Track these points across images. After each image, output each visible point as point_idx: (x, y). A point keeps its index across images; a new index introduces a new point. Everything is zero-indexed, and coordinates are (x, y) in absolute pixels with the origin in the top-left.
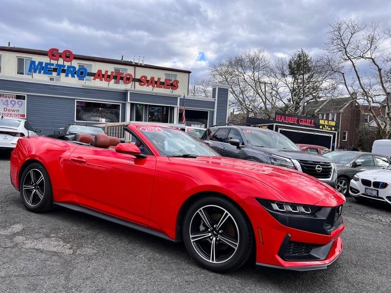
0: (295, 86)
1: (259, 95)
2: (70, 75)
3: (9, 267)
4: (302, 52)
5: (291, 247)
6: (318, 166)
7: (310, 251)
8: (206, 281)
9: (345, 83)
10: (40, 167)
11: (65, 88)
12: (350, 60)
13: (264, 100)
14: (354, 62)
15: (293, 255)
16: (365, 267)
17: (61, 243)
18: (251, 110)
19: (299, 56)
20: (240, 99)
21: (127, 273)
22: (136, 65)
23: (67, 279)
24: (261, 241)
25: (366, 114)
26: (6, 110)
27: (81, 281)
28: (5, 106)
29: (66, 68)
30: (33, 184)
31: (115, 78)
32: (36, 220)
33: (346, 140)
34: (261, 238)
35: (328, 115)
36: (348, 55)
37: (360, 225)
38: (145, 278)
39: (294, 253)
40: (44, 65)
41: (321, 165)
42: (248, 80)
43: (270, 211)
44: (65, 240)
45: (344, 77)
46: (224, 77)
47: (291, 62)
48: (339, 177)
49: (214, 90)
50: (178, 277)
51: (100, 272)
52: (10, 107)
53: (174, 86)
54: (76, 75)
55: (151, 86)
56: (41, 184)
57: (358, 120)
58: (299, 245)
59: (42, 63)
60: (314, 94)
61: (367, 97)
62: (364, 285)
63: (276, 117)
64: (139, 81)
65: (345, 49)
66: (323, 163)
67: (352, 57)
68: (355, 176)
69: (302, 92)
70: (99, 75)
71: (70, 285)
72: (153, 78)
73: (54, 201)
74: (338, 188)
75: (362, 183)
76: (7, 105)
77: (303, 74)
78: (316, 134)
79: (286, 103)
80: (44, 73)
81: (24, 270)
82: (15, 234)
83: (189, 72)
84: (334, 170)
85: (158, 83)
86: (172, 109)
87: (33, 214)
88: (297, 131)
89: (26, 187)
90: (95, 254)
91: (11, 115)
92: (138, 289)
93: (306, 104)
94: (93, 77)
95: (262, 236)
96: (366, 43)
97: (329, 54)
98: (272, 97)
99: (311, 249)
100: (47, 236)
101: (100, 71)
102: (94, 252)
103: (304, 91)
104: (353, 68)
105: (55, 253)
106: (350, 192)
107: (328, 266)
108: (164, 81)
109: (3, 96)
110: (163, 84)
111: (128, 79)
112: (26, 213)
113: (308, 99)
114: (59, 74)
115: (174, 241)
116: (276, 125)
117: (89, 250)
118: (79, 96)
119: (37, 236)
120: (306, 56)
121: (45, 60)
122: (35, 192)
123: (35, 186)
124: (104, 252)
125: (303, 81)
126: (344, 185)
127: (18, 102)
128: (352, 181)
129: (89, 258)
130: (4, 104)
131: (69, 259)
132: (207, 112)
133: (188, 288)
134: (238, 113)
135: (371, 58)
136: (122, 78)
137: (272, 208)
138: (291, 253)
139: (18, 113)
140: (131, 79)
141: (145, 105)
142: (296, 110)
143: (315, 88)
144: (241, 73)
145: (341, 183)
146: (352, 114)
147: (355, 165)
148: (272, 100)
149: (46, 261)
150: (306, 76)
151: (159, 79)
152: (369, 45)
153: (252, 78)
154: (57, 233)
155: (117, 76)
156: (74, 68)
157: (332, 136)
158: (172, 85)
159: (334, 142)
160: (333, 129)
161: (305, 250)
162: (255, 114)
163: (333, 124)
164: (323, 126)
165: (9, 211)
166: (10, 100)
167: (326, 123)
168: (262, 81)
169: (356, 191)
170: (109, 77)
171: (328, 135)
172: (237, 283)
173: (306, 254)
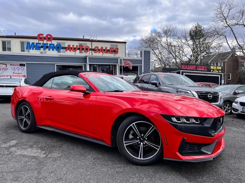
0: (194, 47)
1: (171, 54)
2: (51, 49)
3: (3, 167)
4: (198, 24)
5: (187, 146)
6: (209, 94)
7: (200, 149)
8: (130, 171)
9: (227, 42)
10: (28, 104)
11: (48, 58)
12: (230, 27)
13: (175, 57)
14: (232, 28)
15: (189, 151)
16: (241, 158)
17: (39, 151)
18: (166, 64)
19: (196, 27)
20: (159, 57)
21: (78, 168)
22: (92, 41)
23: (39, 173)
24: (166, 143)
25: (243, 61)
26: (14, 73)
27: (48, 174)
28: (14, 71)
29: (48, 45)
30: (24, 115)
31: (79, 49)
32: (26, 137)
33: (230, 79)
34: (166, 141)
35: (217, 64)
36: (228, 24)
37: (239, 132)
38: (90, 171)
39: (189, 150)
40: (35, 45)
41: (211, 94)
42: (164, 45)
43: (171, 123)
44: (42, 149)
45: (226, 38)
46: (148, 44)
47: (190, 32)
48: (224, 102)
49: (141, 52)
50: (111, 169)
51: (61, 168)
52: (16, 71)
53: (115, 51)
54: (55, 49)
55: (101, 53)
56: (29, 115)
57: (238, 66)
58: (192, 145)
59: (34, 43)
60: (207, 51)
61: (242, 50)
62: (240, 170)
63: (181, 66)
64: (94, 50)
65: (226, 20)
66: (213, 93)
67: (230, 25)
68: (235, 100)
69: (199, 50)
70: (69, 48)
71: (40, 176)
72: (102, 48)
73: (37, 125)
74: (225, 109)
75: (240, 104)
76: (15, 70)
77: (199, 39)
78: (209, 75)
79: (189, 58)
80: (35, 49)
81: (13, 168)
82: (11, 147)
83: (125, 43)
84: (221, 97)
85: (106, 51)
86: (115, 66)
87: (24, 134)
88: (196, 74)
89: (20, 117)
90: (60, 157)
91: (17, 76)
92: (84, 178)
93: (202, 58)
94: (65, 50)
95: (167, 141)
96: (239, 15)
97: (215, 24)
98: (180, 54)
99: (202, 147)
100: (31, 147)
101: (69, 46)
102: (59, 155)
103: (200, 49)
104: (232, 32)
105: (34, 157)
106: (233, 111)
107: (213, 158)
108: (109, 49)
109: (12, 65)
110: (109, 51)
111: (87, 49)
112: (20, 133)
113: (203, 54)
114: (44, 50)
115: (110, 146)
116: (182, 72)
117: (56, 155)
118: (57, 62)
119: (24, 147)
120: (200, 27)
121: (36, 41)
122: (25, 120)
123: (25, 116)
124: (66, 155)
125: (200, 43)
126: (229, 107)
127: (21, 68)
128: (234, 104)
129: (55, 160)
130: (13, 70)
131: (42, 160)
132: (138, 66)
133: (117, 176)
134: (159, 66)
135: (243, 25)
136: (83, 49)
137: (172, 121)
138: (187, 150)
139: (21, 75)
140: (89, 49)
141: (98, 64)
142: (196, 62)
143: (208, 47)
144: (159, 41)
145: (226, 106)
146: (233, 62)
147: (235, 94)
148: (180, 57)
149: (27, 162)
150: (201, 40)
151: (106, 48)
152: (241, 16)
153: (166, 43)
154: (38, 145)
155: (80, 48)
156: (53, 45)
157: (219, 76)
158: (114, 51)
159: (221, 80)
160: (220, 71)
161: (197, 148)
162: (170, 66)
163: (220, 68)
164: (213, 70)
165: (10, 133)
166: (16, 67)
167: (215, 68)
168: (173, 45)
169: (237, 110)
170: (75, 49)
171: (217, 76)
172: (151, 172)
173: (198, 151)
